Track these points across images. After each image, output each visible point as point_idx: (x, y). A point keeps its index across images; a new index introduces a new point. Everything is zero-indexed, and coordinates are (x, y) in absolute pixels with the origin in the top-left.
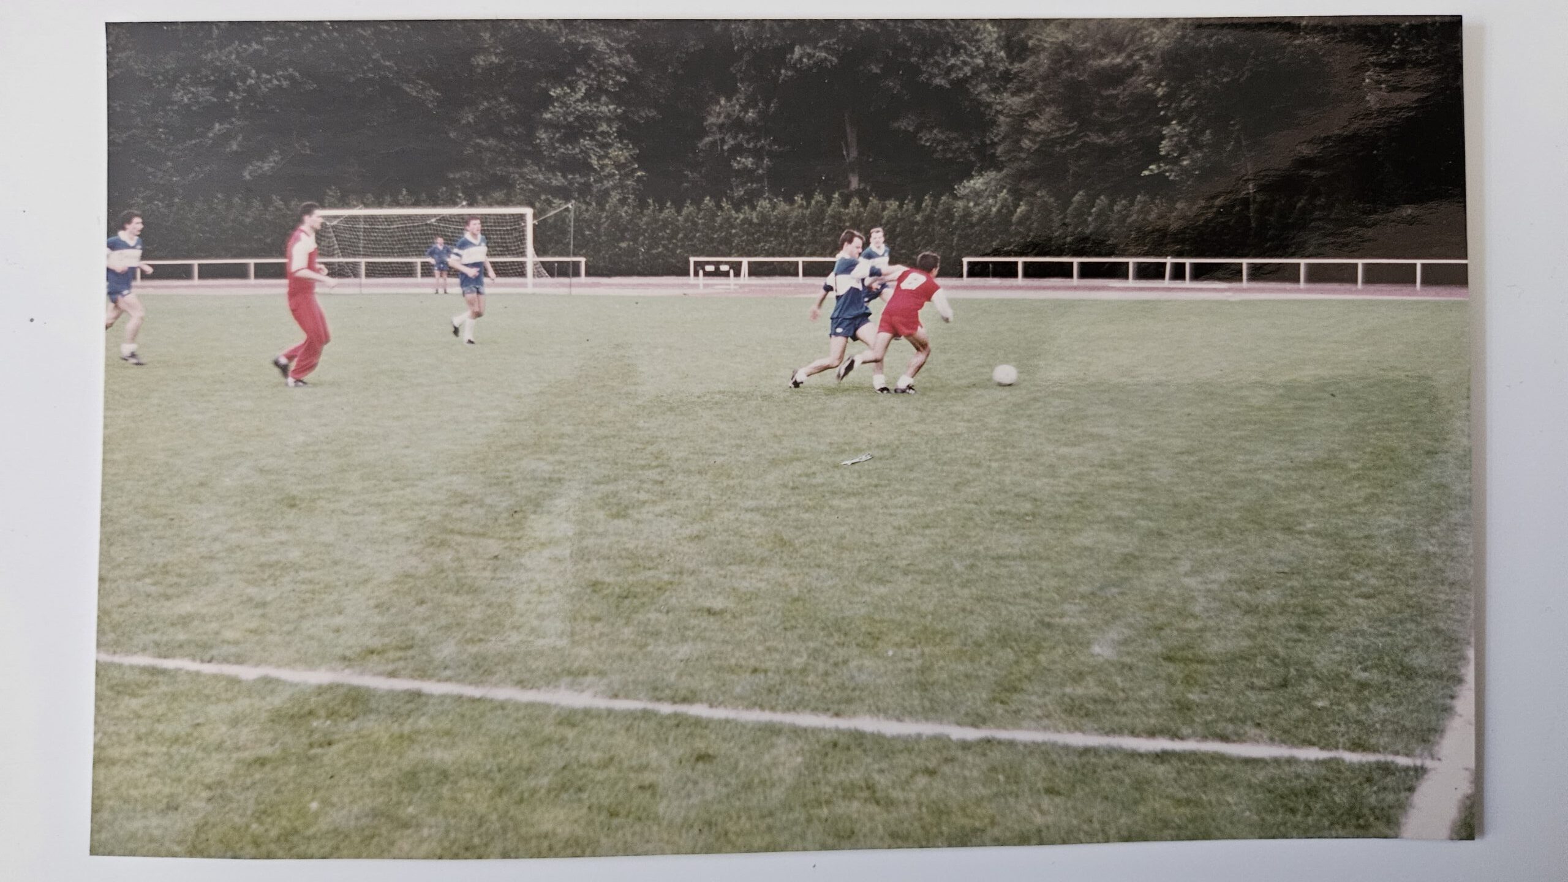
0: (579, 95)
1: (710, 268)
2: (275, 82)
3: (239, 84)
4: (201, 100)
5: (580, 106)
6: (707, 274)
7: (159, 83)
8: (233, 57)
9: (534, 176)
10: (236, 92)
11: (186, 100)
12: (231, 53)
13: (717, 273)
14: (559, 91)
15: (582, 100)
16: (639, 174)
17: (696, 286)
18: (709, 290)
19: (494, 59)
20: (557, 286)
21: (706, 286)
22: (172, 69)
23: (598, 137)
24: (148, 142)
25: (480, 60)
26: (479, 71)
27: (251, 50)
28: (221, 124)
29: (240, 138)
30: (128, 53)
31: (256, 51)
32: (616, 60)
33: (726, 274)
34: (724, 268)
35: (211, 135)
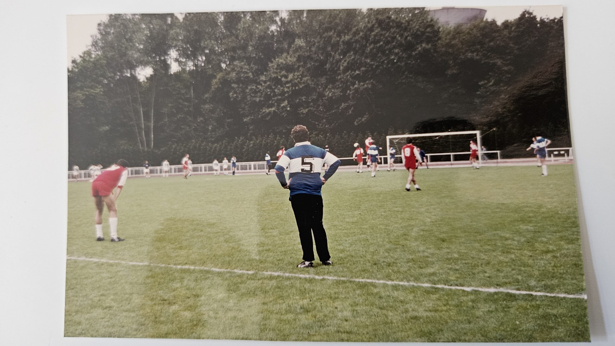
0: (491, 84)
1: (556, 153)
2: (366, 86)
3: (351, 87)
4: (336, 94)
5: (492, 88)
6: (556, 156)
7: (319, 89)
8: (349, 77)
9: (474, 118)
10: (350, 90)
11: (330, 95)
12: (348, 75)
13: (559, 155)
14: (482, 83)
15: (492, 86)
16: (519, 114)
17: (551, 161)
18: (556, 162)
19: (455, 71)
20: (492, 163)
21: (555, 160)
22: (324, 83)
23: (500, 100)
24: (316, 112)
25: (449, 72)
26: (448, 76)
27: (356, 74)
28: (344, 104)
29: (352, 109)
30: (307, 78)
31: (358, 74)
32: (506, 68)
33: (563, 155)
34: (562, 152)
35: (340, 108)
